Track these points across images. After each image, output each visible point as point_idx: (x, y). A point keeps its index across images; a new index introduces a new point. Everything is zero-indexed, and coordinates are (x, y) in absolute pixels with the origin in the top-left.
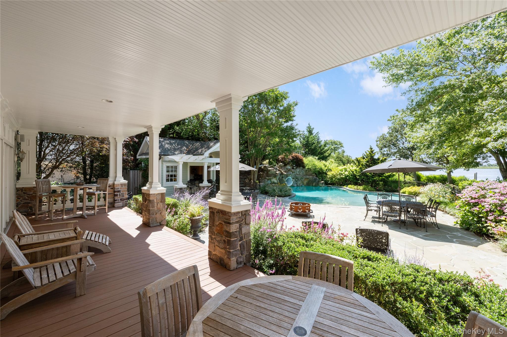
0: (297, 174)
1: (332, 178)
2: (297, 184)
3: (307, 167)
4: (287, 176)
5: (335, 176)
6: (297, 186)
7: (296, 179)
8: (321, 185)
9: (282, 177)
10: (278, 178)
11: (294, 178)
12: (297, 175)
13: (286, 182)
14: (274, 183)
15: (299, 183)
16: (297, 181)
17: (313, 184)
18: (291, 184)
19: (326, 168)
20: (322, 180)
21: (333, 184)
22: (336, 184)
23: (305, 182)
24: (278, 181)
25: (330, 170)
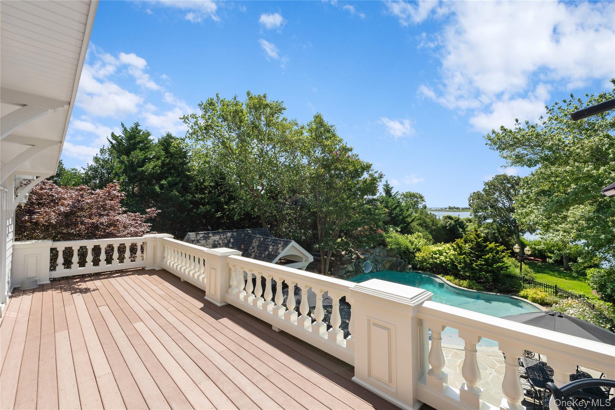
0: (376, 255)
1: (422, 262)
2: (376, 268)
3: (389, 247)
4: (365, 260)
5: (426, 260)
6: (377, 271)
7: (376, 262)
8: (408, 271)
9: (359, 262)
10: (353, 265)
11: (373, 262)
12: (376, 257)
13: (364, 269)
14: (349, 272)
15: (379, 267)
16: (376, 265)
17: (397, 268)
18: (370, 270)
19: (414, 246)
20: (409, 264)
21: (423, 269)
22: (427, 270)
23: (387, 266)
24: (354, 268)
25: (419, 250)
